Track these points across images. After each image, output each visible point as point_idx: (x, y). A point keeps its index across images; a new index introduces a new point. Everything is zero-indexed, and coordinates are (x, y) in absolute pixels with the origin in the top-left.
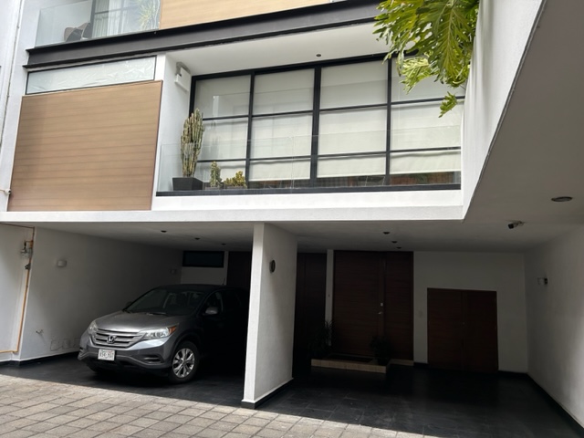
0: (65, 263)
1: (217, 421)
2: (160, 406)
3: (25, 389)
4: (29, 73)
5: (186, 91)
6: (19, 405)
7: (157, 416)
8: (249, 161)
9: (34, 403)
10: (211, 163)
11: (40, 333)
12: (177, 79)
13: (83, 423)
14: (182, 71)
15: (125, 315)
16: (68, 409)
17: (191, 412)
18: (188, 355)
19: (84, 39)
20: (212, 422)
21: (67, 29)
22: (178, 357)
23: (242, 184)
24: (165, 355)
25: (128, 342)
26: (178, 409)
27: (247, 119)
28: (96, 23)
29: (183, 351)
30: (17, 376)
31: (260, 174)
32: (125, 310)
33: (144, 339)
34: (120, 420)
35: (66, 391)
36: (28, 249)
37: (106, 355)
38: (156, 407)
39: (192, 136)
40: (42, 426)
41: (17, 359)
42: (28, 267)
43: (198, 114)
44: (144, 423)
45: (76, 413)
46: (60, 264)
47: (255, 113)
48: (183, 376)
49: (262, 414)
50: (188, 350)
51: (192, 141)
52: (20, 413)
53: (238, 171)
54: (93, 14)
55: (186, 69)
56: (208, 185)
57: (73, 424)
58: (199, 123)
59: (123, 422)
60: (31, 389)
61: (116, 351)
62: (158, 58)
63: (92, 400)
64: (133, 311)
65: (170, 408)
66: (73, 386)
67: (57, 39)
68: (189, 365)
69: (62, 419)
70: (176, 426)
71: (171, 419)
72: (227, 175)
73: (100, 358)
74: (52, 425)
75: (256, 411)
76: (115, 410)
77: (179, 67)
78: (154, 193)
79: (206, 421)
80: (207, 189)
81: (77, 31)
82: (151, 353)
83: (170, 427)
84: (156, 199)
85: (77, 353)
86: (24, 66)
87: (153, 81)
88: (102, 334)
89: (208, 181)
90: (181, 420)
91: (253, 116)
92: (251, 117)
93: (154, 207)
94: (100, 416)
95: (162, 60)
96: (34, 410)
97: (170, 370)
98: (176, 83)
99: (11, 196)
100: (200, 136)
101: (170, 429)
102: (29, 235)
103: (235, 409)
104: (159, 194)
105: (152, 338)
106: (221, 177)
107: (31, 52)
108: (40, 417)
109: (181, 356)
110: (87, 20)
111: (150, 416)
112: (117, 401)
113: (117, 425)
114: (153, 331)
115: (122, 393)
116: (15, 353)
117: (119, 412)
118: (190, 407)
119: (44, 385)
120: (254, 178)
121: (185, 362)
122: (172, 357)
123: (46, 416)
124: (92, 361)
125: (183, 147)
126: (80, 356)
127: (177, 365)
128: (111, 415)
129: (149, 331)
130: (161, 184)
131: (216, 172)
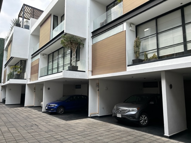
0: (107, 89)
1: (154, 141)
2: (135, 133)
3: (100, 124)
4: (93, 38)
5: (134, 31)
6: (97, 128)
7: (134, 136)
8: (158, 49)
9: (101, 128)
10: (144, 53)
11: (103, 108)
12: (130, 28)
13: (112, 135)
14: (132, 25)
15: (124, 104)
16: (109, 131)
17: (145, 136)
18: (145, 117)
19: (105, 24)
20: (152, 141)
21: (101, 23)
22: (141, 118)
23: (156, 58)
24: (137, 117)
25: (125, 112)
26: (141, 135)
27: (156, 35)
28: (108, 19)
29: (143, 116)
30: (98, 120)
31: (163, 53)
32: (124, 102)
33: (129, 111)
34: (123, 136)
35: (109, 125)
36: (98, 85)
37: (119, 116)
38: (134, 133)
39: (137, 45)
40: (102, 134)
41: (99, 115)
42: (98, 90)
43: (138, 37)
44: (130, 137)
45: (111, 132)
46: (106, 89)
47: (158, 32)
48: (144, 124)
49: (172, 141)
50: (144, 116)
51: (137, 47)
52: (97, 130)
53: (154, 54)
54: (107, 16)
55: (133, 24)
56: (144, 60)
57: (110, 135)
58: (139, 40)
59: (124, 136)
60: (101, 124)
61: (122, 115)
62: (124, 24)
63: (116, 129)
64: (126, 103)
65: (138, 134)
66: (111, 124)
67: (98, 27)
68: (146, 121)
69: (107, 133)
70: (139, 140)
71: (138, 138)
72: (150, 56)
73: (117, 116)
74: (105, 135)
75: (170, 139)
76: (122, 132)
77: (131, 24)
78: (127, 66)
79: (150, 140)
80: (144, 62)
81: (103, 23)
82: (132, 116)
83: (138, 140)
84: (127, 68)
85: (112, 115)
86: (92, 37)
87: (123, 31)
88: (118, 109)
89: (144, 59)
90: (141, 138)
91: (158, 33)
92: (157, 34)
93: (127, 70)
94: (118, 134)
95: (125, 24)
96: (101, 130)
97: (139, 122)
98: (130, 30)
99: (92, 72)
100: (140, 45)
101: (137, 141)
102: (97, 81)
103: (161, 137)
104: (128, 66)
105: (132, 111)
106: (148, 57)
107: (93, 33)
108: (102, 132)
109: (142, 118)
110: (105, 18)
111: (132, 136)
112: (123, 130)
113: (121, 137)
114: (132, 109)
115: (124, 128)
116: (98, 114)
117: (123, 133)
118: (145, 135)
119: (104, 123)
120: (160, 55)
121: (144, 120)
122: (139, 118)
123: (103, 132)
124: (116, 117)
125: (134, 49)
126: (113, 115)
127: (141, 120)
128: (120, 134)
129: (131, 109)
130: (129, 62)
131: (146, 56)
